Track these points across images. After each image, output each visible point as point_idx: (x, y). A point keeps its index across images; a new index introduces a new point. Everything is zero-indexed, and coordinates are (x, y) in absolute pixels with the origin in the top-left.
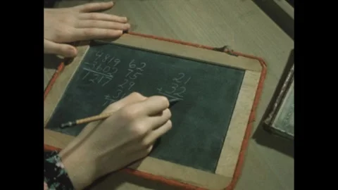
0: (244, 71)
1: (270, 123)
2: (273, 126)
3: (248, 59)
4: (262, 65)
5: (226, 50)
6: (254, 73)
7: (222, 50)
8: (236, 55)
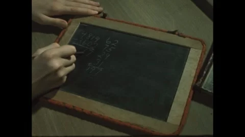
0: (190, 48)
1: (201, 86)
2: (203, 87)
3: (193, 40)
4: (202, 45)
5: (177, 33)
6: (197, 50)
7: (174, 33)
8: (184, 37)
